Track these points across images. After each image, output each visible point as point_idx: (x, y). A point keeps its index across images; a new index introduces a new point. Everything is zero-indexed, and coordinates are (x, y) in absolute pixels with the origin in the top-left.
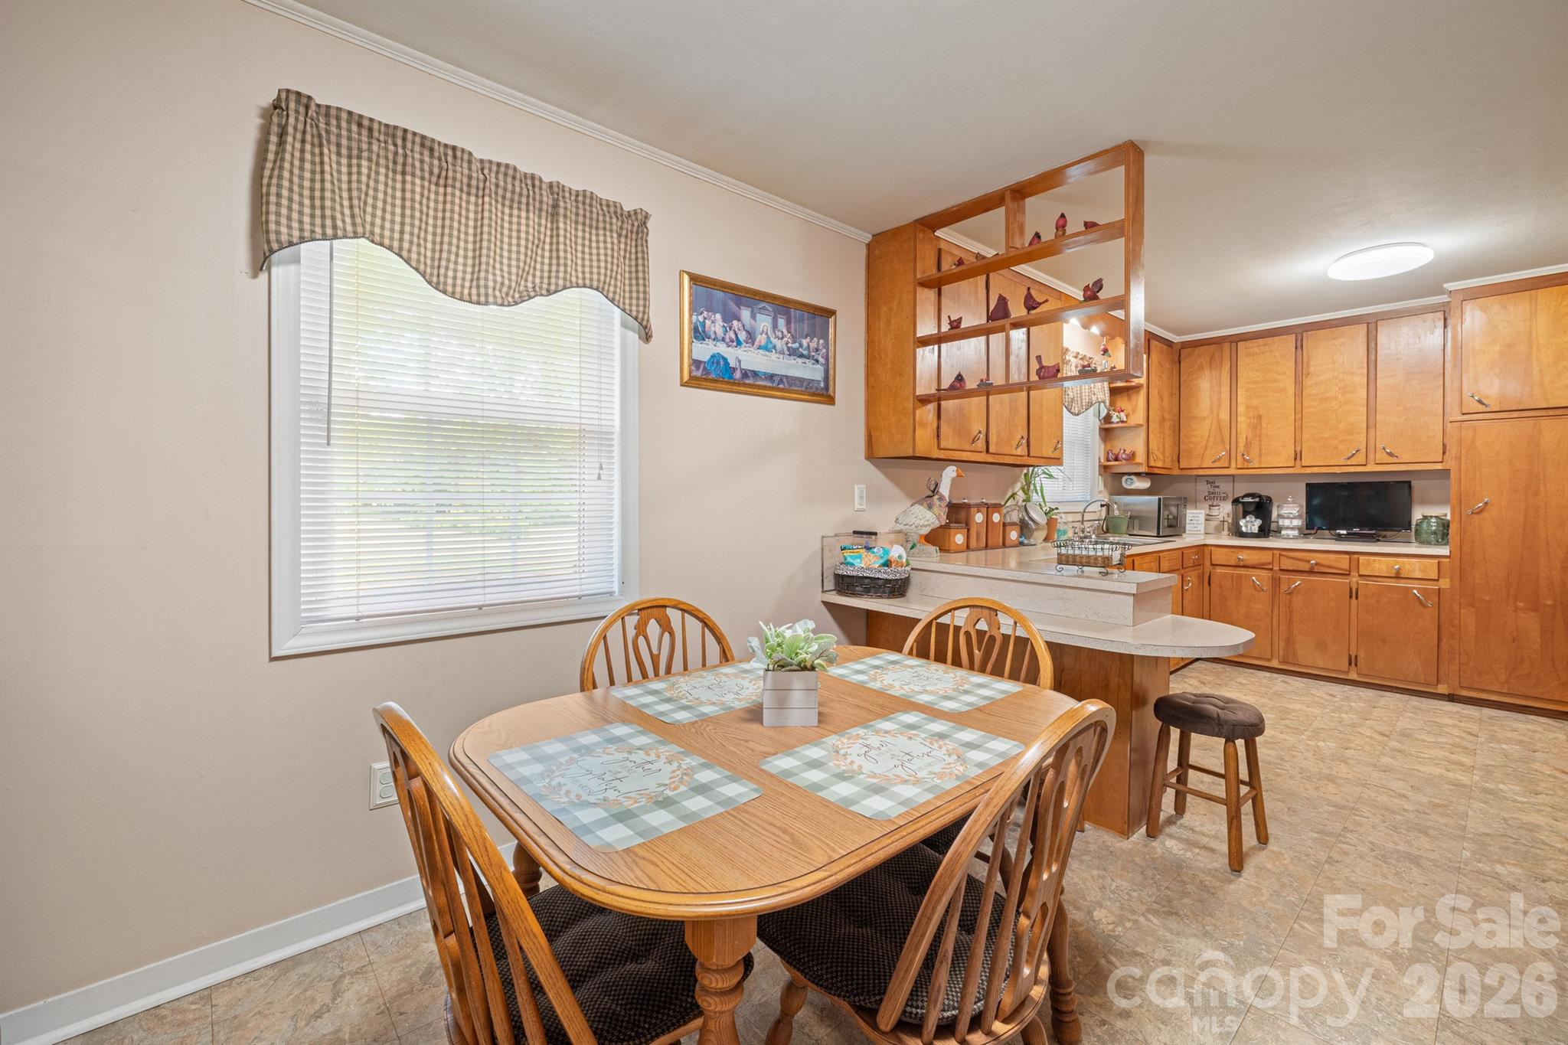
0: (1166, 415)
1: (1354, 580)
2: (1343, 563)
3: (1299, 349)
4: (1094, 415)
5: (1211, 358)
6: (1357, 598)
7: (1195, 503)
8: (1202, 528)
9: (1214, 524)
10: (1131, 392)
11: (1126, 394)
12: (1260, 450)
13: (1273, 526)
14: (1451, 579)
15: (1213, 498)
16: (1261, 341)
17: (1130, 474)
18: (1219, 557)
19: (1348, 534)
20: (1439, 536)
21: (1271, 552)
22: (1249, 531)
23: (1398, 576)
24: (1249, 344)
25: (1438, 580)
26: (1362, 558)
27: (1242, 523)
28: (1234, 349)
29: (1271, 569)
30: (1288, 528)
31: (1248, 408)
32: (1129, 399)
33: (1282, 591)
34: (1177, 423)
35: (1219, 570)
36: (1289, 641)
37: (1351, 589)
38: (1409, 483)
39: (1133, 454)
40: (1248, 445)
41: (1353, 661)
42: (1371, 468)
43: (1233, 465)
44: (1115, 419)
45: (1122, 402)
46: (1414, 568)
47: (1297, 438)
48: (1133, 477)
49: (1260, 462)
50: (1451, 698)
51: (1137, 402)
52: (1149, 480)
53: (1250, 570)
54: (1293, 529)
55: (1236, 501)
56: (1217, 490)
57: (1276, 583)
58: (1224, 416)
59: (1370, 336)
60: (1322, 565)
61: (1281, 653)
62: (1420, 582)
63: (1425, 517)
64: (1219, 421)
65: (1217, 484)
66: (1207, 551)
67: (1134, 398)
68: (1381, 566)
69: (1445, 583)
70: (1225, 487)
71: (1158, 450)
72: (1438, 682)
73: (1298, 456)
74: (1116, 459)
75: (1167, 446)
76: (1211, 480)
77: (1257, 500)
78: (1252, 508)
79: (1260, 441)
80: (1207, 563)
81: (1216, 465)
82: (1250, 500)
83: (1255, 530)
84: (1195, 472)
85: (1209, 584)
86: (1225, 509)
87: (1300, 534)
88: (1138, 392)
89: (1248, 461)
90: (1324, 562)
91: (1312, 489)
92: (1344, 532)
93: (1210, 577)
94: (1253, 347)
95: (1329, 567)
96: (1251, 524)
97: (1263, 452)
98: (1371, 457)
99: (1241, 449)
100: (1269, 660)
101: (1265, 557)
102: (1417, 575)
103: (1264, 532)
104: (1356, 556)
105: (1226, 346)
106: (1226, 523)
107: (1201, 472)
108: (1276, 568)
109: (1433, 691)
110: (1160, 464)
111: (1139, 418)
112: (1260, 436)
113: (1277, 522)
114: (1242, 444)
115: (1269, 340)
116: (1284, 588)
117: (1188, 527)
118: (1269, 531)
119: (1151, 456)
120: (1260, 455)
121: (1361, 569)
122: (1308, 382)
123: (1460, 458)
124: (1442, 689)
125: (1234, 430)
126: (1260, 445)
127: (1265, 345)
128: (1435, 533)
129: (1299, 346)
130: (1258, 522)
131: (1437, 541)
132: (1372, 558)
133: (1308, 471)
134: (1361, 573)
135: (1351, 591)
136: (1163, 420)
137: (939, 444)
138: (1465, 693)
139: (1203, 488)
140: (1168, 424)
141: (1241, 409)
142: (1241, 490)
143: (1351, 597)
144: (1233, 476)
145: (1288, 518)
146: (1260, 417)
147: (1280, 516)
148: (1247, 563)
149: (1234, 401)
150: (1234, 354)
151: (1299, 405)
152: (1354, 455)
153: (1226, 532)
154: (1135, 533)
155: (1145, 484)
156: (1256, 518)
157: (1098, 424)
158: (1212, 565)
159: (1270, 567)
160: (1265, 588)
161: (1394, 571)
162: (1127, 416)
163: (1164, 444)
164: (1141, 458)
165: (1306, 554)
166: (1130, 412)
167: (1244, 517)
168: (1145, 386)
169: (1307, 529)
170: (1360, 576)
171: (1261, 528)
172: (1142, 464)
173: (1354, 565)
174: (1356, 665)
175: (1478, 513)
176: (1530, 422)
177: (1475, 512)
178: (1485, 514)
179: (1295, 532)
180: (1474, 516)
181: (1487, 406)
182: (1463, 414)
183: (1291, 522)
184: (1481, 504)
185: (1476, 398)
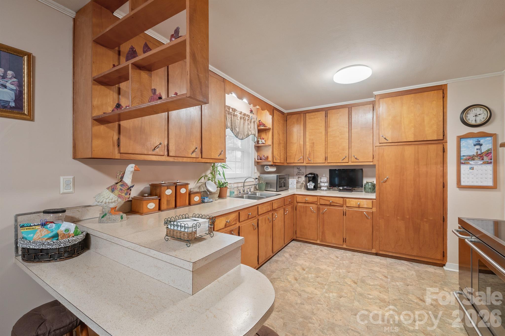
0: (281, 142)
1: (345, 208)
2: (341, 201)
3: (326, 117)
4: (252, 140)
5: (297, 120)
6: (346, 215)
7: (292, 176)
8: (295, 186)
9: (299, 184)
10: (267, 131)
11: (265, 132)
12: (314, 156)
13: (319, 185)
14: (376, 208)
15: (299, 174)
16: (314, 113)
17: (267, 165)
18: (299, 199)
19: (343, 189)
20: (372, 190)
21: (316, 197)
22: (310, 188)
23: (359, 207)
24: (310, 114)
25: (372, 208)
26: (347, 200)
27: (308, 184)
28: (305, 116)
29: (317, 204)
30: (323, 186)
31: (310, 139)
32: (266, 134)
33: (320, 213)
34: (286, 145)
35: (299, 204)
36: (323, 233)
37: (343, 211)
38: (362, 169)
39: (268, 157)
40: (310, 154)
41: (344, 241)
42: (350, 164)
43: (305, 162)
44: (260, 142)
45: (263, 135)
46: (364, 204)
47: (326, 152)
48: (268, 166)
49: (314, 161)
50: (377, 254)
51: (269, 135)
52: (276, 168)
53: (310, 204)
54: (325, 187)
55: (306, 176)
56: (300, 171)
57: (318, 209)
58: (302, 143)
59: (349, 113)
60: (334, 203)
61: (321, 238)
62: (366, 209)
63: (367, 183)
64: (300, 144)
65: (300, 169)
66: (295, 197)
67: (268, 134)
68: (353, 203)
69: (374, 210)
70: (303, 170)
71: (278, 155)
72: (372, 248)
73: (326, 159)
74: (261, 159)
75: (281, 154)
76: (298, 168)
77: (313, 176)
78: (311, 179)
79: (314, 152)
80: (295, 202)
81: (299, 162)
82: (310, 176)
83: (312, 187)
84: (292, 165)
85: (296, 210)
86: (303, 179)
87: (327, 189)
88: (269, 131)
89: (310, 160)
90: (334, 201)
91: (331, 171)
92: (341, 188)
93: (296, 207)
94: (311, 116)
95: (336, 203)
96: (311, 185)
98: (350, 159)
99: (307, 155)
100: (316, 240)
101: (315, 199)
102: (365, 206)
103: (316, 188)
104: (345, 199)
105: (302, 115)
106: (303, 184)
107: (294, 164)
108: (319, 204)
109: (371, 252)
110: (279, 161)
111: (269, 142)
112: (314, 151)
113: (320, 184)
114: (308, 153)
115: (316, 113)
116: (321, 211)
117: (290, 186)
118: (317, 187)
119: (274, 158)
120: (314, 158)
121: (347, 204)
122: (330, 130)
123: (379, 161)
124: (374, 251)
125: (305, 148)
126: (314, 154)
127: (315, 115)
128: (370, 188)
129: (326, 116)
130: (313, 184)
131: (371, 192)
132: (350, 200)
133: (330, 164)
134: (347, 206)
135: (344, 213)
136: (280, 143)
137: (119, 150)
138: (381, 252)
139: (296, 171)
140: (282, 145)
141: (307, 140)
142: (309, 171)
143: (344, 215)
144: (306, 166)
145: (323, 183)
146: (313, 143)
147: (320, 182)
148: (309, 202)
149: (305, 136)
150: (305, 118)
151: (326, 139)
152: (344, 158)
153: (303, 188)
154: (269, 190)
155: (274, 169)
156: (313, 183)
157: (254, 144)
158: (297, 202)
159: (317, 203)
160: (315, 212)
161: (358, 205)
162: (265, 141)
163: (280, 153)
164: (270, 159)
165: (329, 198)
166: (266, 139)
167: (309, 182)
168: (271, 129)
169: (330, 187)
170: (347, 207)
171: (314, 187)
172: (271, 161)
173: (344, 202)
174: (345, 242)
175: (385, 182)
176: (401, 147)
177: (384, 181)
178: (387, 183)
179: (326, 188)
180: (383, 183)
181: (387, 140)
182: (380, 143)
183: (324, 184)
184: (386, 179)
185: (384, 137)
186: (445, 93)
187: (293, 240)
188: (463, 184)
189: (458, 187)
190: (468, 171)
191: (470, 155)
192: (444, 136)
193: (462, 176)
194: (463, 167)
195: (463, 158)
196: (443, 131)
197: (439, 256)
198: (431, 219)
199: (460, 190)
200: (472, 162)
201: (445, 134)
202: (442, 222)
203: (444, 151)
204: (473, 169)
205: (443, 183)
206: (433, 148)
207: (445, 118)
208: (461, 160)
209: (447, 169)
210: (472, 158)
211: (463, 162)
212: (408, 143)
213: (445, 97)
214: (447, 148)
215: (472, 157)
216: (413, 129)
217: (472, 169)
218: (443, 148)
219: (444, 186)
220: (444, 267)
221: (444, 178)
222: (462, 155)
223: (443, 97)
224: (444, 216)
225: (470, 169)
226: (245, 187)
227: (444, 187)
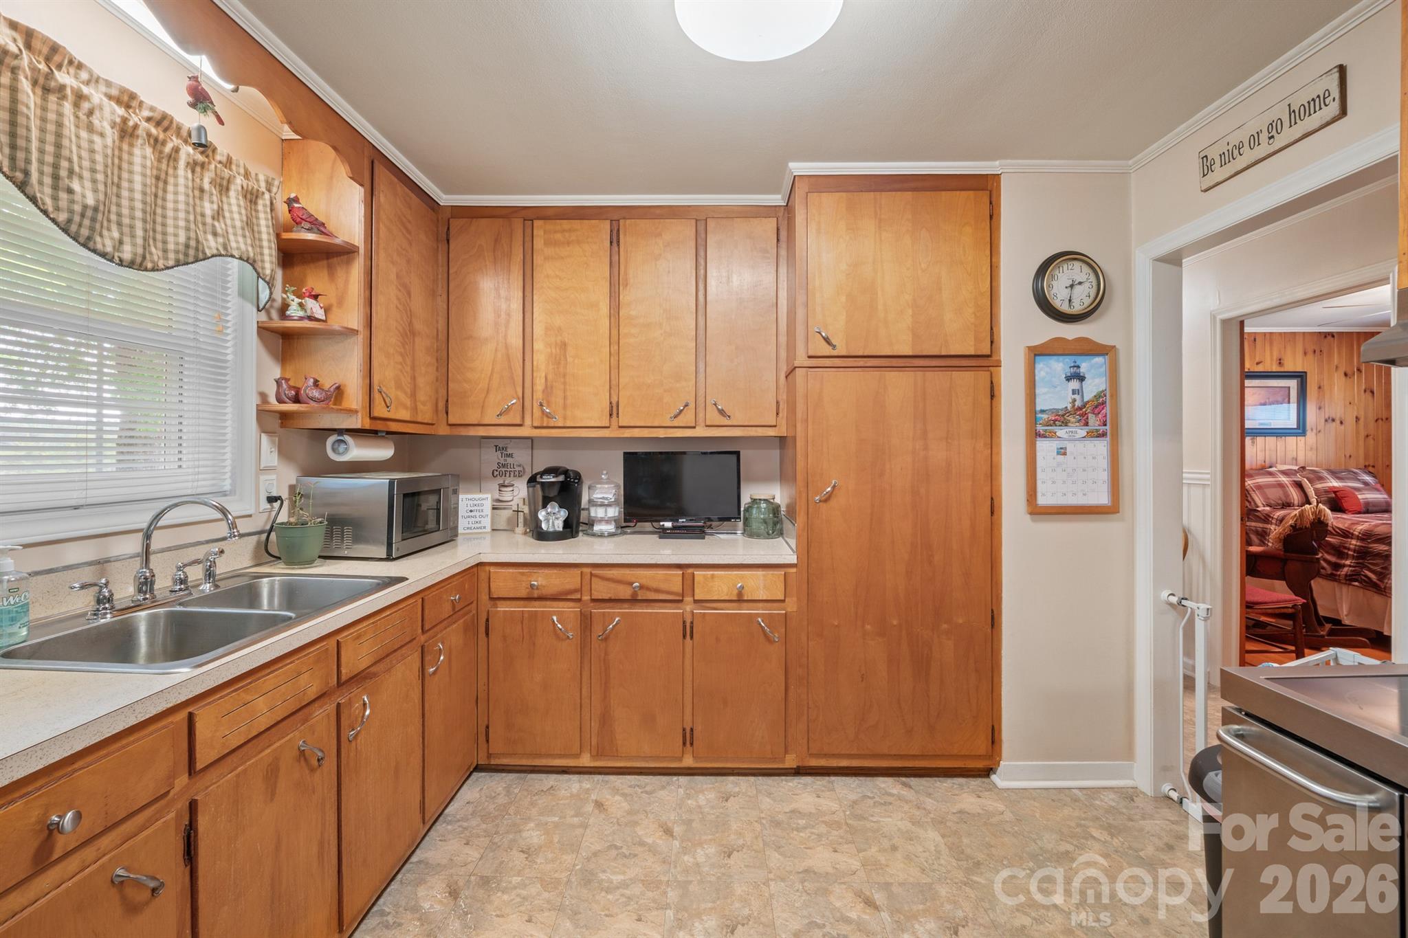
0: (418, 326)
1: (688, 608)
2: (674, 581)
3: (615, 244)
4: (242, 294)
5: (496, 240)
6: (692, 637)
7: (474, 479)
8: (487, 522)
9: (505, 514)
10: (335, 260)
11: (325, 262)
12: (565, 398)
13: (584, 515)
14: (799, 599)
15: (503, 473)
16: (566, 224)
17: (340, 432)
18: (502, 583)
19: (674, 528)
20: (770, 527)
21: (577, 572)
22: (551, 530)
23: (740, 600)
24: (550, 225)
25: (784, 601)
26: (699, 573)
27: (542, 515)
28: (528, 231)
29: (579, 600)
30: (601, 520)
31: (548, 329)
32: (332, 275)
33: (594, 636)
34: (444, 346)
35: (503, 608)
36: (605, 719)
37: (684, 622)
38: (737, 454)
39: (339, 391)
40: (548, 390)
41: (688, 738)
42: (700, 432)
43: (528, 422)
44: (294, 311)
45: (316, 279)
46: (759, 586)
47: (614, 382)
48: (347, 438)
49: (565, 418)
50: (799, 772)
51: (347, 282)
52: (391, 444)
53: (548, 603)
54: (608, 522)
55: (532, 480)
56: (509, 460)
57: (586, 621)
58: (515, 340)
59: (699, 240)
60: (648, 589)
61: (594, 742)
62: (769, 605)
63: (754, 501)
64: (507, 347)
65: (509, 451)
66: (483, 576)
67: (340, 273)
68: (720, 586)
69: (791, 606)
70: (521, 456)
71: (399, 386)
72: (786, 752)
73: (613, 410)
74: (297, 400)
75: (421, 381)
76: (501, 445)
77: (561, 478)
78: (554, 492)
79: (565, 383)
80: (484, 597)
81: (503, 420)
82: (550, 479)
83: (559, 525)
84: (472, 432)
85: (487, 634)
86: (519, 492)
87: (617, 528)
88: (349, 262)
89: (548, 416)
90: (654, 585)
91: (631, 460)
92: (668, 524)
93: (487, 620)
94: (555, 232)
95: (657, 591)
96: (553, 518)
97: (569, 402)
98: (701, 415)
99: (539, 395)
100: (577, 756)
101: (570, 581)
102: (762, 595)
103: (571, 528)
104: (690, 571)
105: (518, 224)
106: (521, 514)
107: (482, 432)
108: (586, 598)
109: (781, 766)
110: (404, 414)
111: (352, 318)
112: (564, 376)
113: (588, 509)
114: (540, 386)
115: (576, 224)
116: (597, 630)
117: (463, 524)
118: (578, 523)
119: (376, 396)
120: (565, 407)
121: (697, 591)
122: (625, 297)
123: (807, 420)
124: (791, 762)
125: (528, 364)
126: (565, 391)
127: (570, 230)
128: (765, 522)
129: (615, 240)
130: (563, 514)
131: (768, 534)
132: (709, 573)
133: (627, 433)
134: (696, 598)
135: (685, 627)
136: (409, 334)
138: (814, 763)
139: (491, 458)
140: (421, 344)
141: (539, 330)
142: (545, 459)
143: (684, 637)
144: (531, 439)
145: (602, 505)
146: (564, 345)
147: (590, 501)
148: (545, 592)
149: (528, 315)
150: (528, 239)
151: (615, 332)
152: (681, 411)
153: (520, 529)
154: (346, 553)
155: (383, 452)
156: (561, 507)
157: (253, 318)
158: (491, 599)
159: (578, 596)
160: (570, 634)
161: (735, 592)
162: (327, 310)
163: (414, 378)
164: (355, 397)
165: (627, 571)
166: (334, 301)
167: (544, 506)
168: (362, 251)
169: (625, 521)
170: (696, 601)
171: (567, 523)
172: (356, 412)
173: (688, 582)
174: (692, 744)
175: (826, 501)
176: (876, 374)
177: (823, 498)
178: (833, 503)
179: (611, 528)
180: (821, 504)
181: (834, 347)
182: (809, 357)
183: (606, 512)
184: (829, 489)
185: (824, 334)
186: (994, 203)
187: (478, 768)
188: (1042, 500)
189: (1031, 514)
190: (1054, 459)
191: (1057, 410)
192: (992, 342)
193: (1040, 475)
194: (1043, 446)
195: (1041, 418)
196: (992, 329)
197: (982, 746)
198: (961, 621)
199: (1033, 521)
200: (1061, 432)
201: (995, 337)
202: (989, 630)
203: (993, 394)
204: (1065, 454)
205: (992, 499)
206: (964, 379)
207: (994, 284)
208: (1036, 424)
209: (999, 453)
210: (1061, 418)
211: (1042, 432)
212: (894, 362)
213: (994, 217)
214: (999, 385)
215: (1063, 416)
216: (910, 311)
217: (1062, 452)
218: (992, 383)
219: (994, 509)
220: (993, 777)
221: (994, 483)
222: (1038, 408)
223: (991, 217)
224: (994, 608)
225: (1058, 453)
226: (152, 558)
227: (992, 513)
